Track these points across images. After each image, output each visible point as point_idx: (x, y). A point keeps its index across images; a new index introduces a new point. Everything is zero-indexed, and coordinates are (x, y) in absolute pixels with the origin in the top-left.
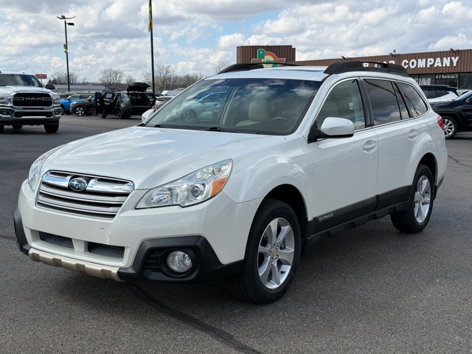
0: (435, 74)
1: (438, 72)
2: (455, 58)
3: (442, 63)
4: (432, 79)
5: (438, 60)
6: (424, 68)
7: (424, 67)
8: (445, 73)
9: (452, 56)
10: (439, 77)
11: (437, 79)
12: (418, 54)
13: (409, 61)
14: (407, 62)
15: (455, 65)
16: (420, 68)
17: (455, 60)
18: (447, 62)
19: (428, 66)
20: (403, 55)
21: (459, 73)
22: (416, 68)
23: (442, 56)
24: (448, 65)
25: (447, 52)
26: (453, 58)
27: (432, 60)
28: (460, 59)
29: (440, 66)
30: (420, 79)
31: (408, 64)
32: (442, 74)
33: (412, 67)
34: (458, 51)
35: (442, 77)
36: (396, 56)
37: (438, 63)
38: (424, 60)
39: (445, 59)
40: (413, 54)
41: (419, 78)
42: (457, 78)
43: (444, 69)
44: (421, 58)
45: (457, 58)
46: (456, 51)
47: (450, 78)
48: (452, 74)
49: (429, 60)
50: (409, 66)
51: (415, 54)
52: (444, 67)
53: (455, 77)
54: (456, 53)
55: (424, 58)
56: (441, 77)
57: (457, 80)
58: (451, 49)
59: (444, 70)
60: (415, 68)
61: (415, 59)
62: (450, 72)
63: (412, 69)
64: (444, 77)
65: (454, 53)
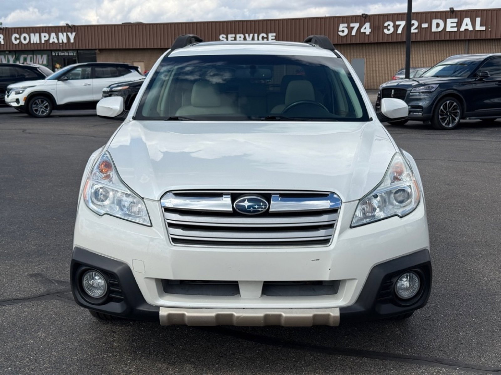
0: (51, 51)
1: (55, 48)
2: (72, 34)
3: (58, 39)
4: (48, 56)
5: (53, 35)
6: (38, 44)
7: (38, 42)
8: (63, 50)
9: (68, 32)
10: (56, 54)
11: (54, 56)
12: (30, 28)
13: (20, 35)
14: (18, 36)
15: (72, 41)
16: (34, 44)
17: (72, 36)
18: (63, 38)
19: (43, 42)
20: (12, 29)
21: (77, 50)
22: (30, 44)
23: (57, 32)
24: (65, 41)
25: (62, 27)
26: (69, 34)
27: (47, 35)
28: (77, 34)
29: (56, 41)
30: (35, 56)
31: (19, 38)
32: (60, 50)
33: (24, 42)
34: (74, 26)
35: (60, 54)
36: (5, 30)
37: (53, 39)
38: (37, 35)
39: (60, 34)
40: (24, 28)
41: (33, 55)
42: (76, 55)
43: (61, 45)
44: (33, 33)
45: (74, 34)
46: (72, 27)
47: (68, 56)
48: (70, 51)
49: (43, 35)
50: (20, 41)
51: (27, 28)
52: (61, 43)
53: (74, 54)
54: (72, 28)
55: (36, 32)
56: (58, 54)
57: (76, 58)
58: (67, 24)
59: (61, 47)
60: (27, 43)
61: (27, 33)
62: (68, 48)
63: (25, 44)
64: (61, 54)
65: (70, 29)
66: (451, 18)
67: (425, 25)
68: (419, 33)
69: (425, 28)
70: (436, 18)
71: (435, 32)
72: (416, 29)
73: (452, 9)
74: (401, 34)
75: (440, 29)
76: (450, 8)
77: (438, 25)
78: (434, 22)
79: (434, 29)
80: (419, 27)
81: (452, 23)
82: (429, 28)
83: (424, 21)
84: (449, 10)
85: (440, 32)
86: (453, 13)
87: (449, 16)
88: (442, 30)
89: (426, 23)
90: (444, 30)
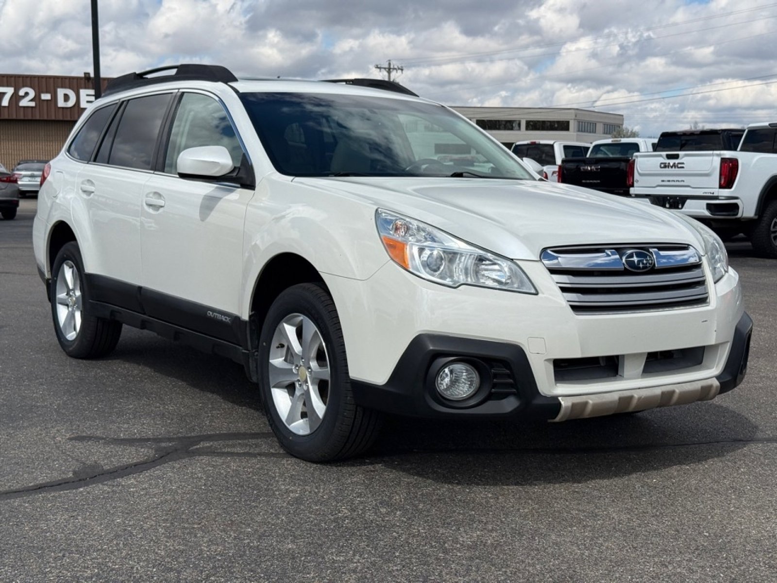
66: (86, 88)
67: (46, 97)
68: (38, 107)
69: (47, 100)
70: (63, 87)
71: (63, 108)
72: (32, 100)
73: (87, 75)
74: (8, 107)
75: (71, 103)
76: (85, 74)
77: (66, 98)
78: (61, 92)
79: (61, 103)
80: (36, 98)
81: (87, 95)
82: (53, 102)
83: (45, 90)
84: (83, 75)
85: (71, 108)
86: (88, 81)
87: (83, 85)
88: (74, 106)
89: (47, 92)
90: (77, 104)
